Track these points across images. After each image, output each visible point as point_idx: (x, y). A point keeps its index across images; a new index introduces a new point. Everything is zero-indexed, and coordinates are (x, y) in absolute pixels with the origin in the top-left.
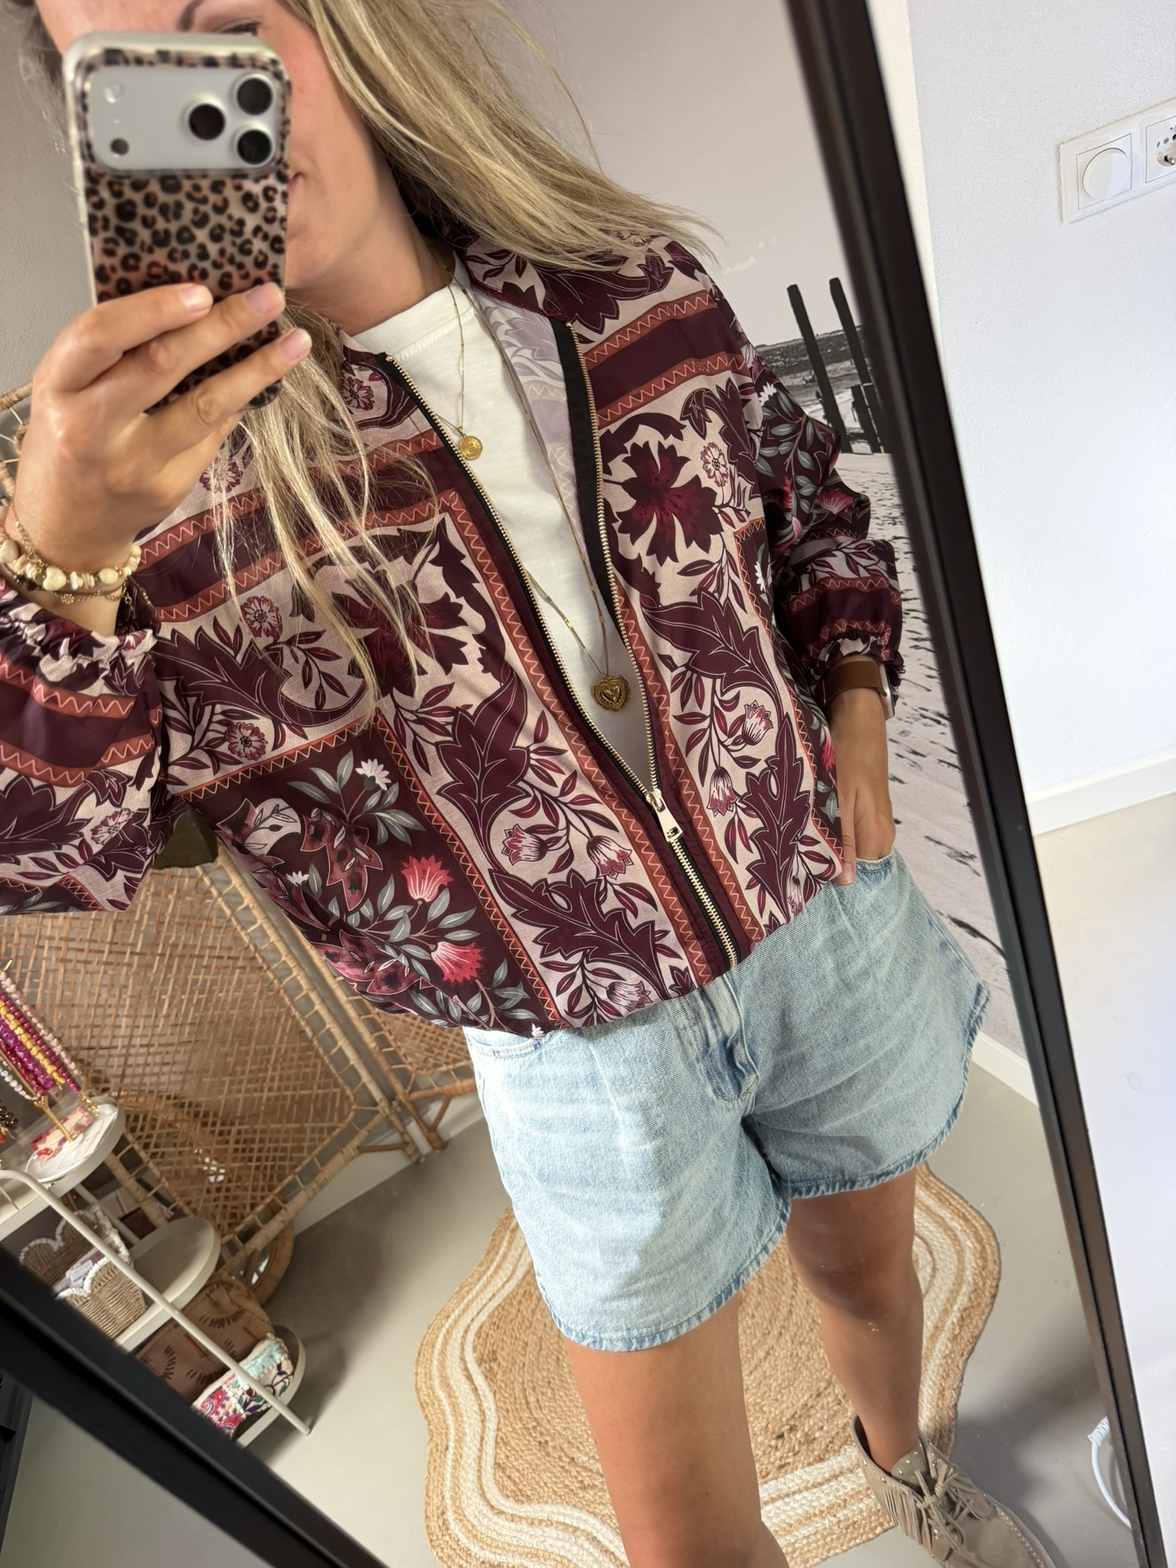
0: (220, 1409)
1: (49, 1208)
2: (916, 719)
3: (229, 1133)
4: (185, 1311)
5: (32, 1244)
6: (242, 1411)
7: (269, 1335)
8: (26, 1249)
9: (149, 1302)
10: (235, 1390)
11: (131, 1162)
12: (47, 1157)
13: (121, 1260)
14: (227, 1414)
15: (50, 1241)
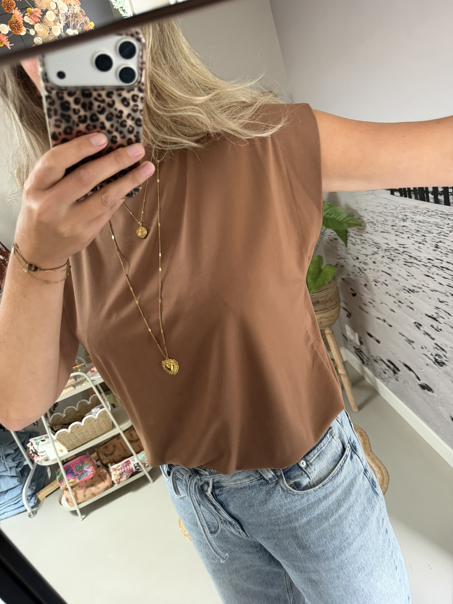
0: (128, 466)
1: (91, 389)
2: (402, 290)
5: (82, 400)
6: (134, 468)
8: (80, 401)
9: (113, 427)
10: (133, 462)
12: (93, 373)
13: (109, 410)
14: (129, 468)
15: (87, 401)
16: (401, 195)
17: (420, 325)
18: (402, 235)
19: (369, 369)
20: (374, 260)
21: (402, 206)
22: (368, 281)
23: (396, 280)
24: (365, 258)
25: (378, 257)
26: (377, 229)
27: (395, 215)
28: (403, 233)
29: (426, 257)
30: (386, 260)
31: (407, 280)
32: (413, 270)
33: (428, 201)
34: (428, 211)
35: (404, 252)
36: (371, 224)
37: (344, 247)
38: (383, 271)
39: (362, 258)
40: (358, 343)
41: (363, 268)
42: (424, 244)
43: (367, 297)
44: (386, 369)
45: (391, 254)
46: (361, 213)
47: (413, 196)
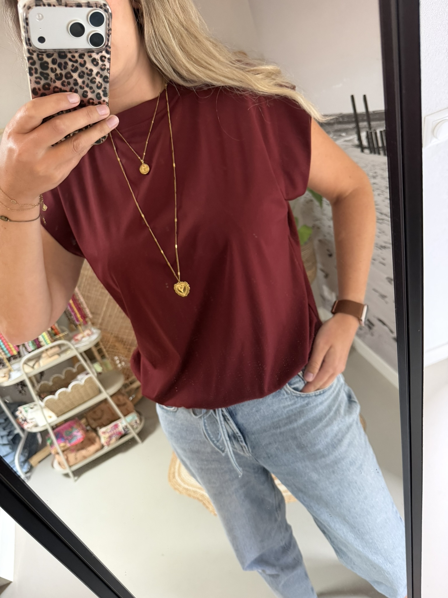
0: (116, 429)
1: (76, 356)
4: (112, 396)
6: (122, 431)
7: (135, 411)
8: (66, 369)
10: (122, 424)
11: (100, 351)
12: (77, 341)
13: (95, 377)
14: (118, 431)
15: (73, 369)
16: (371, 152)
21: (372, 163)
47: (382, 152)
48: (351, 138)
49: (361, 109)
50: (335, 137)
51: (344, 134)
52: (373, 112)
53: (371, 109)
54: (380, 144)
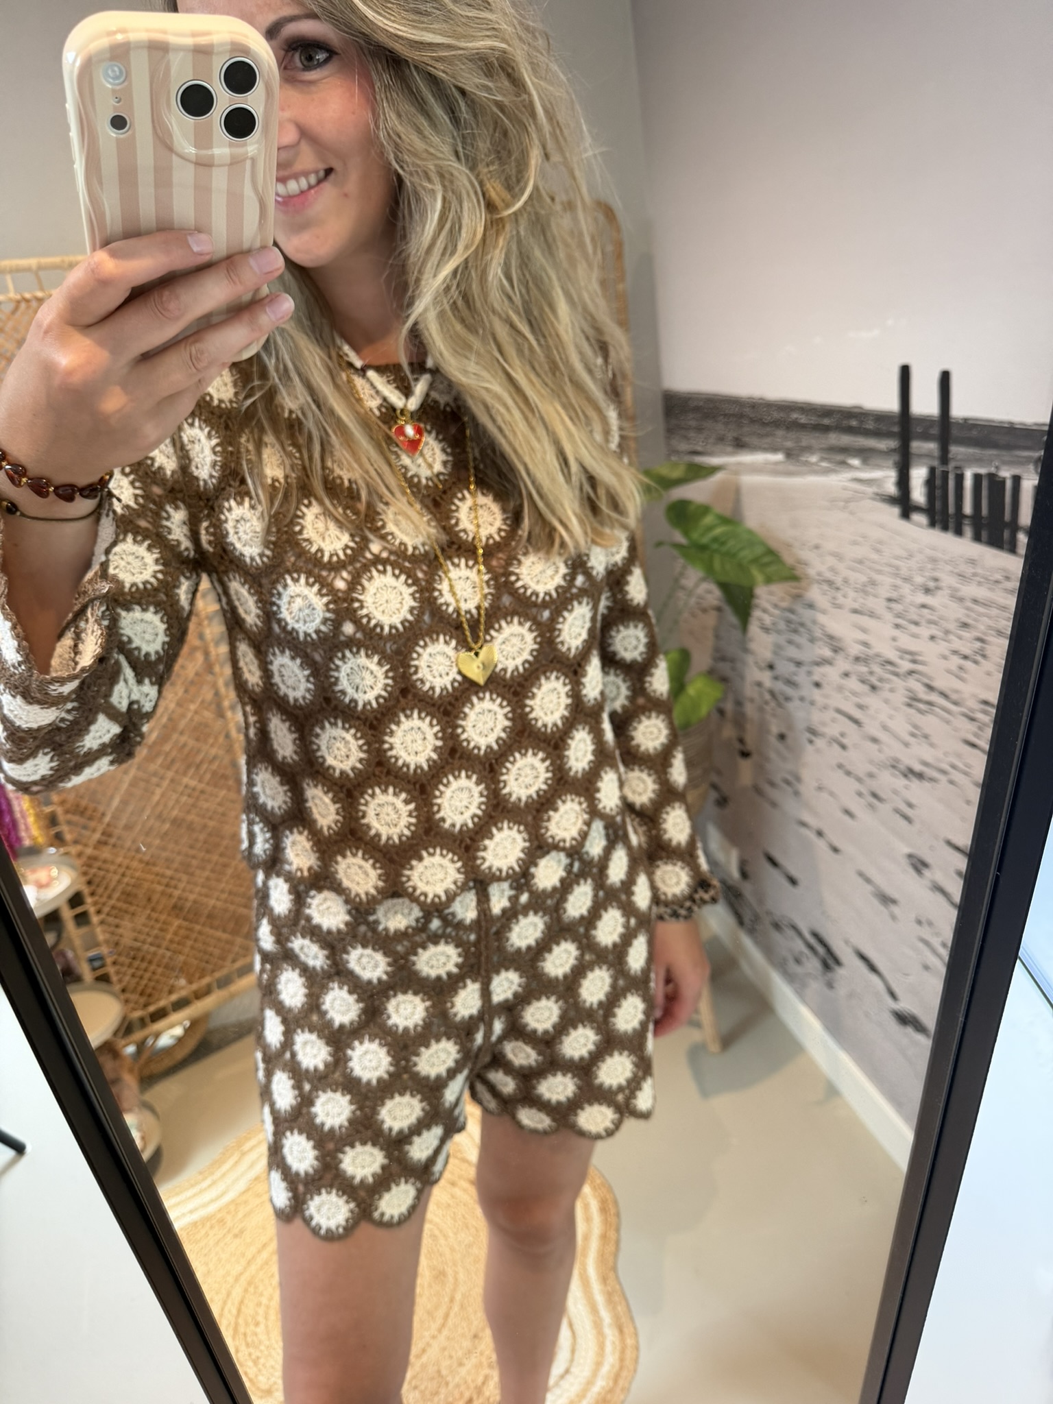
3: (170, 924)
16: (932, 524)
17: (925, 865)
18: (913, 628)
19: (757, 943)
20: (816, 678)
21: (929, 552)
22: (790, 727)
23: (875, 740)
24: (792, 668)
25: (831, 674)
26: (841, 600)
27: (904, 572)
28: (916, 624)
29: (974, 696)
30: (853, 683)
31: (907, 745)
32: (930, 723)
33: (1013, 550)
34: (1007, 578)
35: (911, 673)
36: (825, 587)
37: (737, 634)
38: (839, 711)
39: (784, 668)
40: (735, 873)
41: (782, 694)
42: (976, 662)
43: (779, 767)
44: (801, 953)
45: (871, 673)
46: (805, 554)
47: (968, 531)
48: (876, 474)
49: (925, 403)
50: (824, 464)
51: (855, 462)
52: (966, 420)
53: (958, 410)
54: (968, 509)
